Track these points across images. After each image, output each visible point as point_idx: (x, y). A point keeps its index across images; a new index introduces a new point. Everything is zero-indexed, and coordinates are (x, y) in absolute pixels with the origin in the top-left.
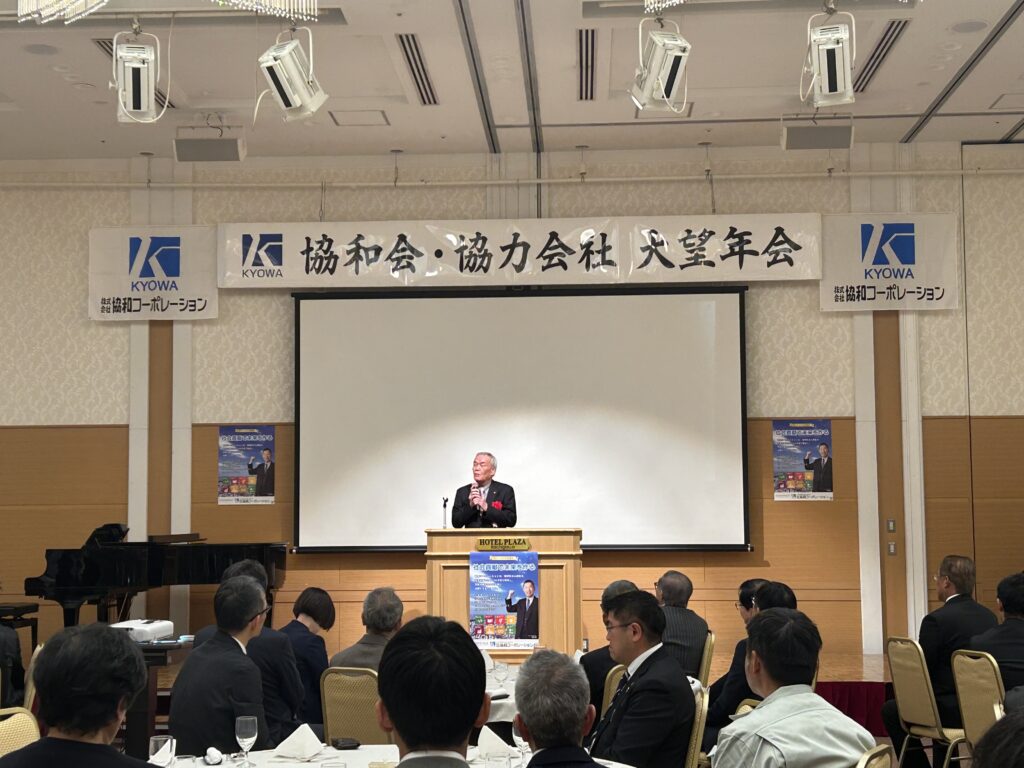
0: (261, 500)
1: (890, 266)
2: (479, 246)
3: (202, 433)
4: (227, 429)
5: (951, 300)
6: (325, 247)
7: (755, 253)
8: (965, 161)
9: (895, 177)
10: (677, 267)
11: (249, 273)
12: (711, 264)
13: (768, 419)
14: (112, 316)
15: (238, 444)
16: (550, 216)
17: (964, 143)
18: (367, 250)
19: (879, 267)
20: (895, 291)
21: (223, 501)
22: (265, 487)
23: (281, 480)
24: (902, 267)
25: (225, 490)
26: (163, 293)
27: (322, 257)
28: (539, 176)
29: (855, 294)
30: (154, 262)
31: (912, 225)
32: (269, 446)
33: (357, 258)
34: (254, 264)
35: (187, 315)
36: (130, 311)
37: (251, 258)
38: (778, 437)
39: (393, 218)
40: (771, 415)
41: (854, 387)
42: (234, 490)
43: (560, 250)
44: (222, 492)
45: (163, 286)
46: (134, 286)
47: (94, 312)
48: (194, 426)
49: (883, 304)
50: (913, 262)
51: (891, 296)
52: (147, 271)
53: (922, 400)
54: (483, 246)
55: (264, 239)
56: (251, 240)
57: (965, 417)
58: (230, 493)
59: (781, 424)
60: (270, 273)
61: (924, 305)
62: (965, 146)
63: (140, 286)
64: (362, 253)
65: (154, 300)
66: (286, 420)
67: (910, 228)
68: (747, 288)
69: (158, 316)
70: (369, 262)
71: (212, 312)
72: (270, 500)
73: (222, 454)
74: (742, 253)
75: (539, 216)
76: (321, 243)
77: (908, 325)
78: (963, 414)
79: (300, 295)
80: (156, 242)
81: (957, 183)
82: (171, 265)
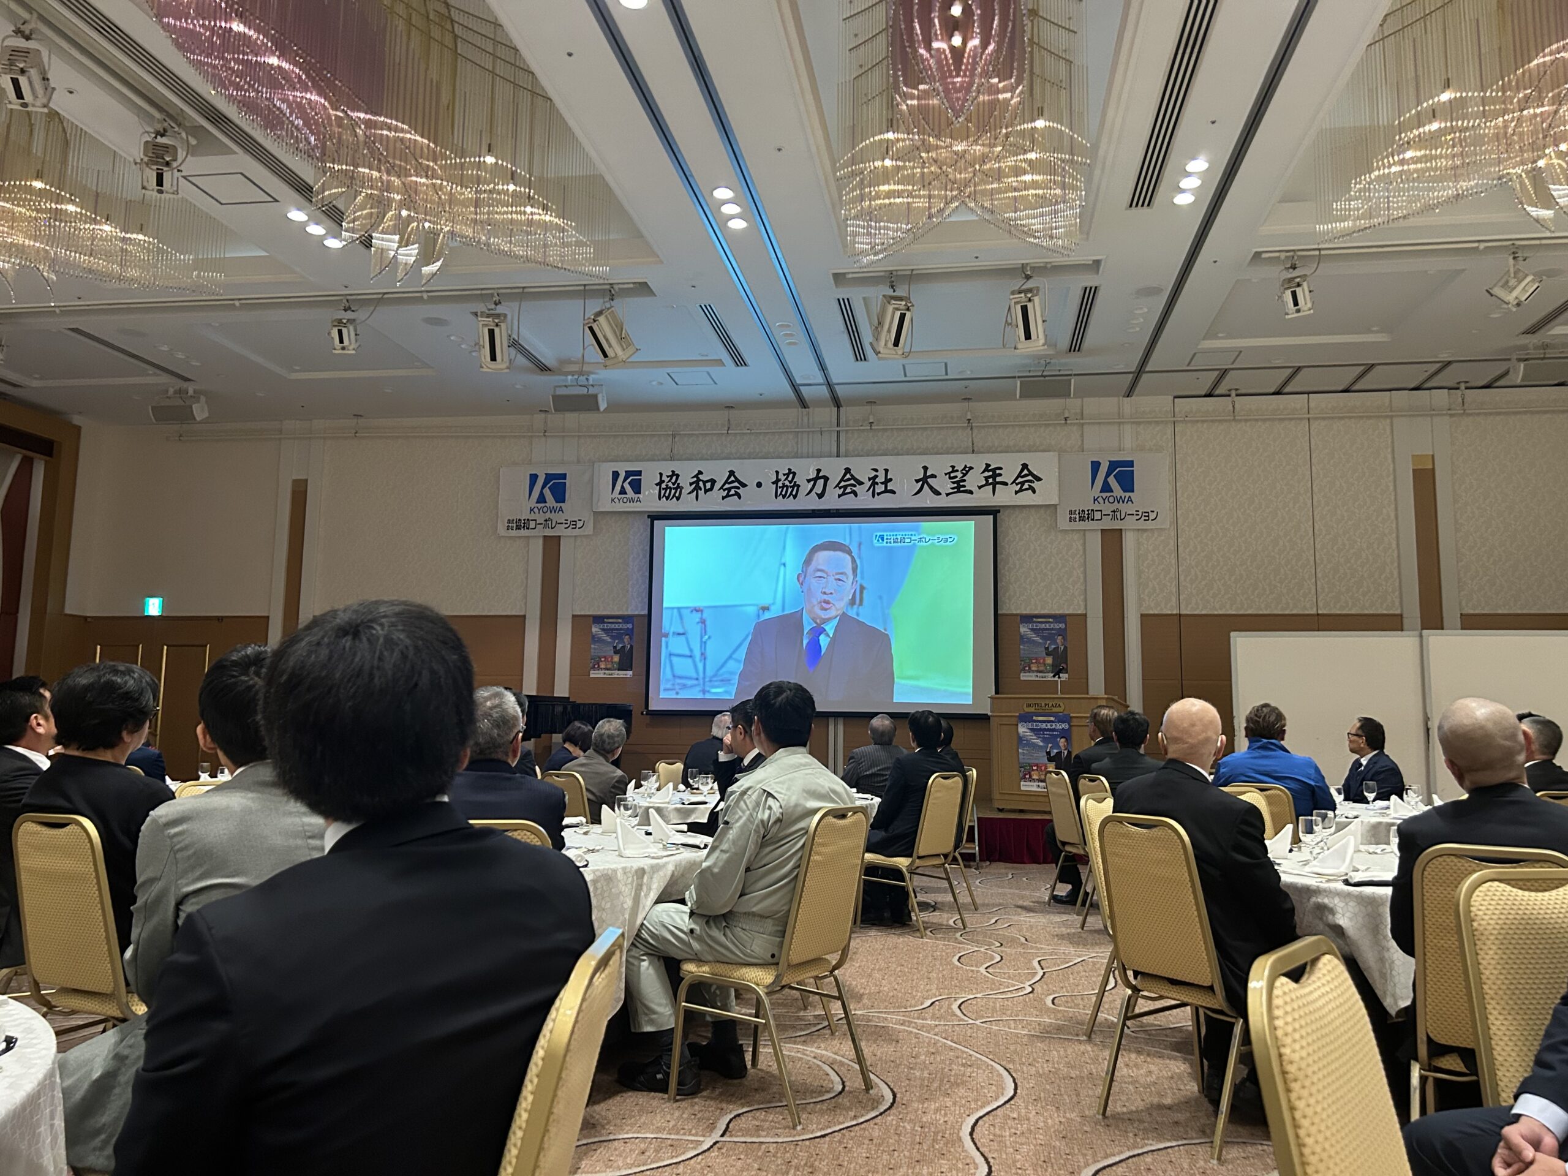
0: (622, 674)
1: (1114, 494)
2: (790, 479)
3: (579, 621)
4: (598, 619)
5: (1164, 521)
6: (673, 480)
7: (1006, 484)
8: (1177, 410)
9: (1120, 423)
10: (944, 495)
11: (616, 500)
12: (971, 492)
13: (1016, 615)
14: (514, 533)
15: (606, 631)
16: (846, 456)
17: (1175, 397)
18: (705, 483)
19: (1104, 495)
20: (1118, 514)
21: (594, 674)
22: (625, 664)
23: (638, 659)
24: (1123, 494)
25: (596, 666)
26: (552, 516)
27: (670, 487)
28: (838, 425)
29: (1086, 516)
30: (547, 492)
31: (1132, 462)
32: (630, 633)
33: (698, 488)
34: (620, 494)
35: (570, 532)
36: (528, 528)
37: (618, 488)
38: (1024, 629)
39: (728, 458)
40: (1018, 612)
41: (1085, 590)
42: (602, 666)
43: (852, 482)
44: (593, 668)
45: (553, 510)
46: (531, 510)
47: (502, 530)
48: (574, 616)
49: (1108, 524)
50: (1133, 491)
51: (1114, 518)
52: (542, 499)
53: (1140, 600)
54: (793, 478)
55: (629, 474)
56: (619, 475)
57: (1176, 615)
58: (599, 668)
59: (1027, 618)
60: (632, 500)
61: (1141, 524)
62: (1176, 400)
63: (536, 510)
64: (701, 484)
65: (546, 521)
66: (642, 613)
67: (1131, 464)
68: (999, 511)
69: (549, 532)
70: (706, 491)
71: (589, 529)
72: (630, 673)
73: (595, 639)
74: (994, 484)
75: (838, 456)
76: (671, 477)
77: (1129, 541)
78: (1175, 612)
79: (654, 517)
80: (549, 477)
81: (1171, 427)
82: (560, 494)
